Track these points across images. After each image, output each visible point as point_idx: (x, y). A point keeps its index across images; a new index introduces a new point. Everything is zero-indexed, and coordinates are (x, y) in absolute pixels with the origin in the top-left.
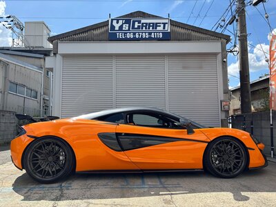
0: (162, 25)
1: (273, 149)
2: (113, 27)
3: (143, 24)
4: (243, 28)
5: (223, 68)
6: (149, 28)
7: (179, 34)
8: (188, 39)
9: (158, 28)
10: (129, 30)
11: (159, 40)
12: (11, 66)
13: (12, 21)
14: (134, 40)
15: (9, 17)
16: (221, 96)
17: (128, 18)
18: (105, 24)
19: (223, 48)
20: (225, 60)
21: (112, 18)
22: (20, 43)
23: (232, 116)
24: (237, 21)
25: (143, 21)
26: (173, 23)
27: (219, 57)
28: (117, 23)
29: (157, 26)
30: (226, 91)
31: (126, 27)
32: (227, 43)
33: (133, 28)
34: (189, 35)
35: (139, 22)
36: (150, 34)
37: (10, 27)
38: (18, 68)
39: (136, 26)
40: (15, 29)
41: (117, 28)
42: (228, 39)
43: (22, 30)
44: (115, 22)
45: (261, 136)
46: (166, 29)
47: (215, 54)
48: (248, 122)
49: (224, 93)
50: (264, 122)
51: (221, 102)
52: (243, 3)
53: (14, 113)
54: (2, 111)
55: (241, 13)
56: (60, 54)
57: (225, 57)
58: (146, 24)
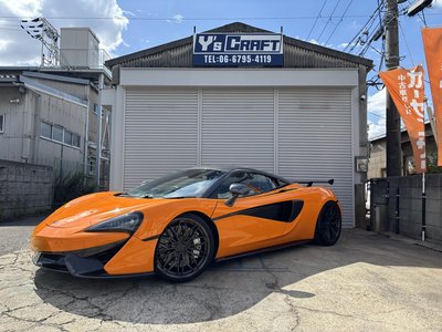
0: (271, 44)
1: (424, 229)
2: (199, 47)
3: (243, 41)
4: (394, 46)
5: (360, 109)
6: (252, 49)
7: (297, 57)
8: (310, 65)
9: (265, 49)
10: (222, 50)
11: (266, 66)
12: (44, 98)
13: (41, 26)
14: (230, 65)
15: (37, 20)
16: (357, 151)
17: (221, 34)
18: (188, 41)
19: (362, 79)
20: (363, 97)
22: (54, 61)
23: (372, 180)
24: (384, 38)
25: (243, 38)
26: (288, 41)
27: (355, 93)
28: (206, 40)
29: (263, 45)
30: (364, 143)
31: (218, 46)
32: (368, 71)
33: (229, 47)
34: (311, 58)
35: (238, 39)
36: (253, 57)
37: (38, 36)
38: (53, 101)
39: (233, 46)
40: (46, 38)
41: (205, 48)
42: (369, 65)
43: (56, 40)
44: (202, 38)
45: (410, 210)
46: (277, 50)
47: (350, 88)
48: (393, 189)
49: (361, 146)
50: (414, 189)
51: (356, 158)
52: (395, 9)
53: (50, 168)
54: (33, 165)
55: (392, 25)
56: (123, 86)
57: (363, 91)
58: (248, 42)
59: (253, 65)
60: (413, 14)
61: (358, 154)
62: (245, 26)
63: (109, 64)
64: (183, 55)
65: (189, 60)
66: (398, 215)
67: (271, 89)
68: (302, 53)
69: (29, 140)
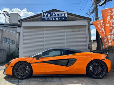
0: (64, 15)
2: (44, 16)
3: (56, 14)
4: (97, 15)
5: (89, 31)
6: (58, 16)
7: (71, 18)
9: (62, 16)
10: (50, 16)
11: (62, 20)
14: (52, 20)
16: (88, 43)
17: (50, 12)
18: (41, 14)
19: (89, 23)
20: (89, 28)
21: (43, 12)
22: (9, 22)
25: (56, 13)
26: (68, 14)
27: (87, 27)
28: (46, 14)
29: (61, 15)
31: (49, 15)
32: (90, 21)
33: (52, 16)
34: (75, 18)
35: (54, 13)
36: (59, 18)
38: (7, 32)
39: (53, 15)
40: (7, 16)
41: (45, 16)
42: (90, 20)
44: (44, 14)
46: (65, 16)
47: (85, 26)
49: (90, 41)
51: (88, 45)
52: (97, 5)
55: (96, 9)
56: (23, 27)
57: (89, 27)
58: (57, 14)
59: (59, 20)
60: (101, 5)
62: (56, 10)
63: (19, 21)
64: (39, 18)
65: (41, 19)
67: (64, 27)
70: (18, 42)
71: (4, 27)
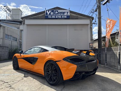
0: (66, 13)
1: (106, 62)
3: (59, 12)
4: (100, 13)
5: (91, 30)
6: (61, 14)
7: (73, 16)
8: (77, 18)
9: (65, 14)
11: (65, 19)
12: (6, 28)
13: (6, 8)
14: (55, 19)
15: (5, 6)
16: (90, 41)
17: (53, 10)
18: (44, 12)
19: (91, 22)
20: (91, 27)
22: (10, 18)
25: (59, 11)
26: (71, 12)
27: (89, 26)
28: (49, 12)
29: (64, 13)
31: (52, 13)
32: (92, 20)
33: (55, 14)
35: (57, 11)
36: (62, 16)
37: (5, 11)
38: (9, 29)
39: (56, 13)
40: (8, 11)
41: (48, 14)
42: (93, 18)
43: (10, 12)
44: (47, 11)
45: (103, 57)
46: (68, 14)
47: (88, 25)
48: (99, 52)
49: (91, 40)
50: (104, 52)
51: (89, 44)
52: (100, 3)
53: (8, 47)
54: (3, 46)
55: (99, 8)
56: (26, 24)
57: (91, 25)
59: (62, 18)
60: (104, 4)
61: (90, 42)
62: (59, 8)
64: (42, 16)
65: (44, 17)
66: (100, 59)
67: (66, 25)
68: (75, 15)
69: (2, 39)
70: (20, 39)
71: (5, 23)
